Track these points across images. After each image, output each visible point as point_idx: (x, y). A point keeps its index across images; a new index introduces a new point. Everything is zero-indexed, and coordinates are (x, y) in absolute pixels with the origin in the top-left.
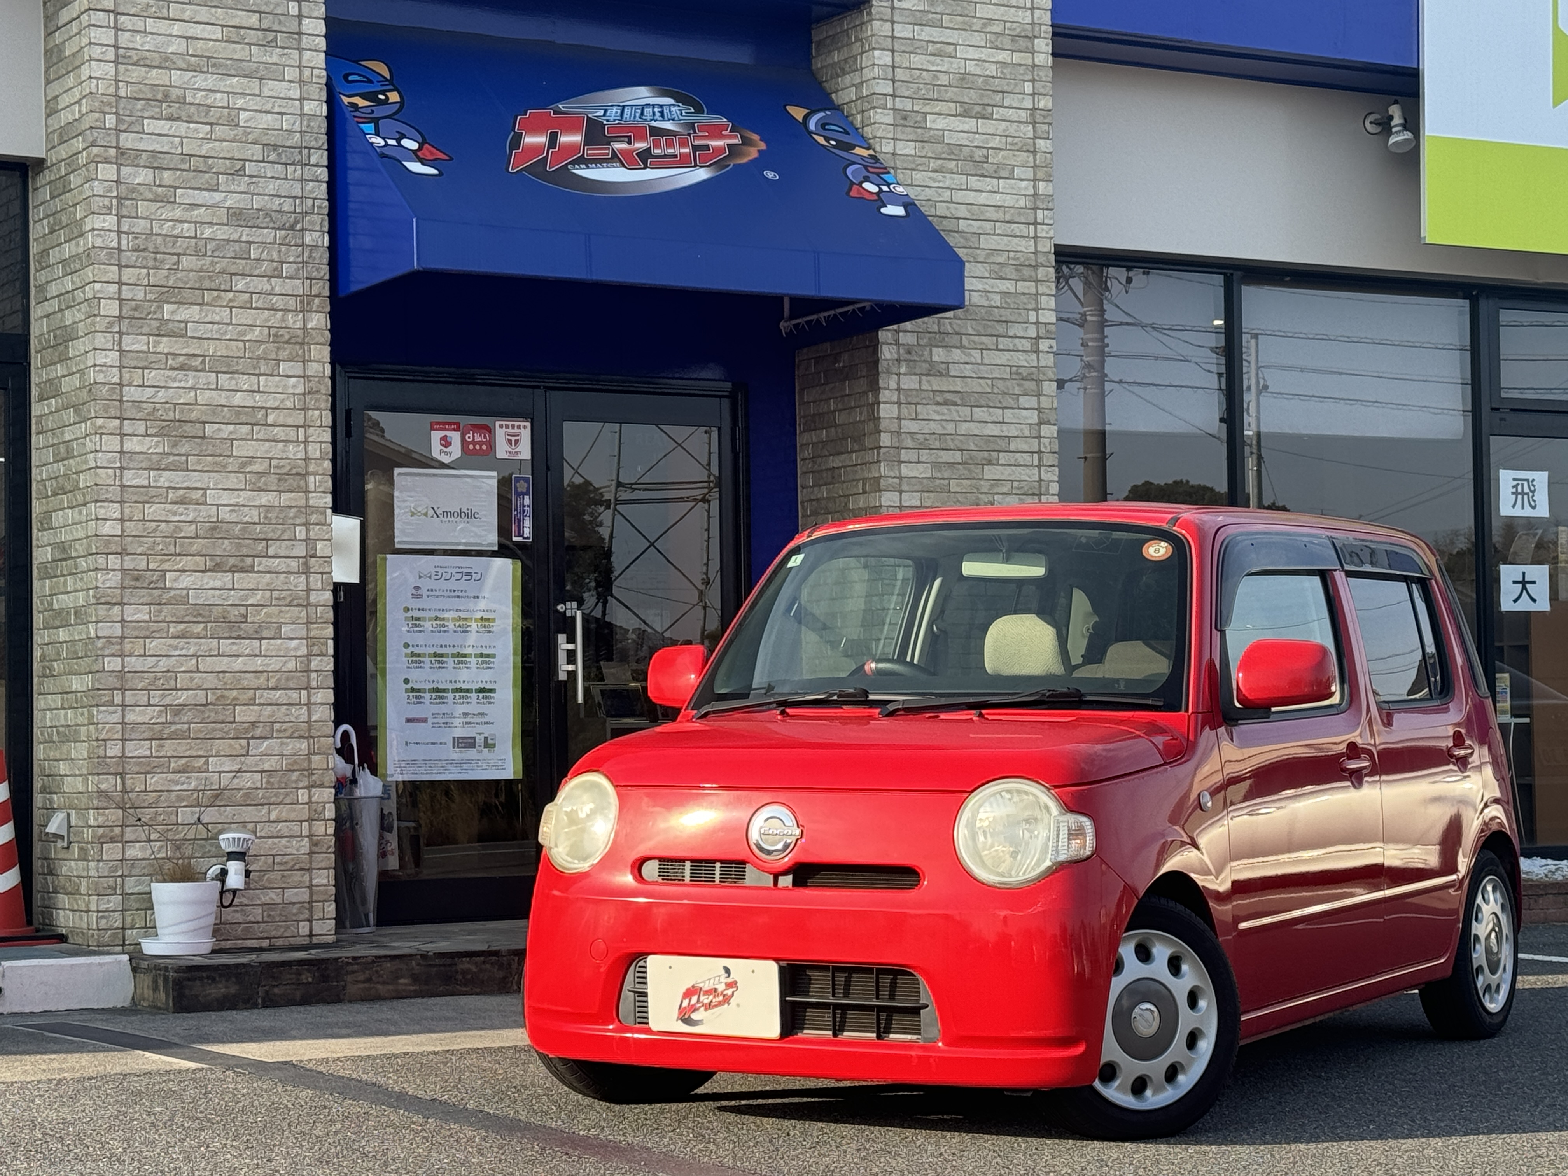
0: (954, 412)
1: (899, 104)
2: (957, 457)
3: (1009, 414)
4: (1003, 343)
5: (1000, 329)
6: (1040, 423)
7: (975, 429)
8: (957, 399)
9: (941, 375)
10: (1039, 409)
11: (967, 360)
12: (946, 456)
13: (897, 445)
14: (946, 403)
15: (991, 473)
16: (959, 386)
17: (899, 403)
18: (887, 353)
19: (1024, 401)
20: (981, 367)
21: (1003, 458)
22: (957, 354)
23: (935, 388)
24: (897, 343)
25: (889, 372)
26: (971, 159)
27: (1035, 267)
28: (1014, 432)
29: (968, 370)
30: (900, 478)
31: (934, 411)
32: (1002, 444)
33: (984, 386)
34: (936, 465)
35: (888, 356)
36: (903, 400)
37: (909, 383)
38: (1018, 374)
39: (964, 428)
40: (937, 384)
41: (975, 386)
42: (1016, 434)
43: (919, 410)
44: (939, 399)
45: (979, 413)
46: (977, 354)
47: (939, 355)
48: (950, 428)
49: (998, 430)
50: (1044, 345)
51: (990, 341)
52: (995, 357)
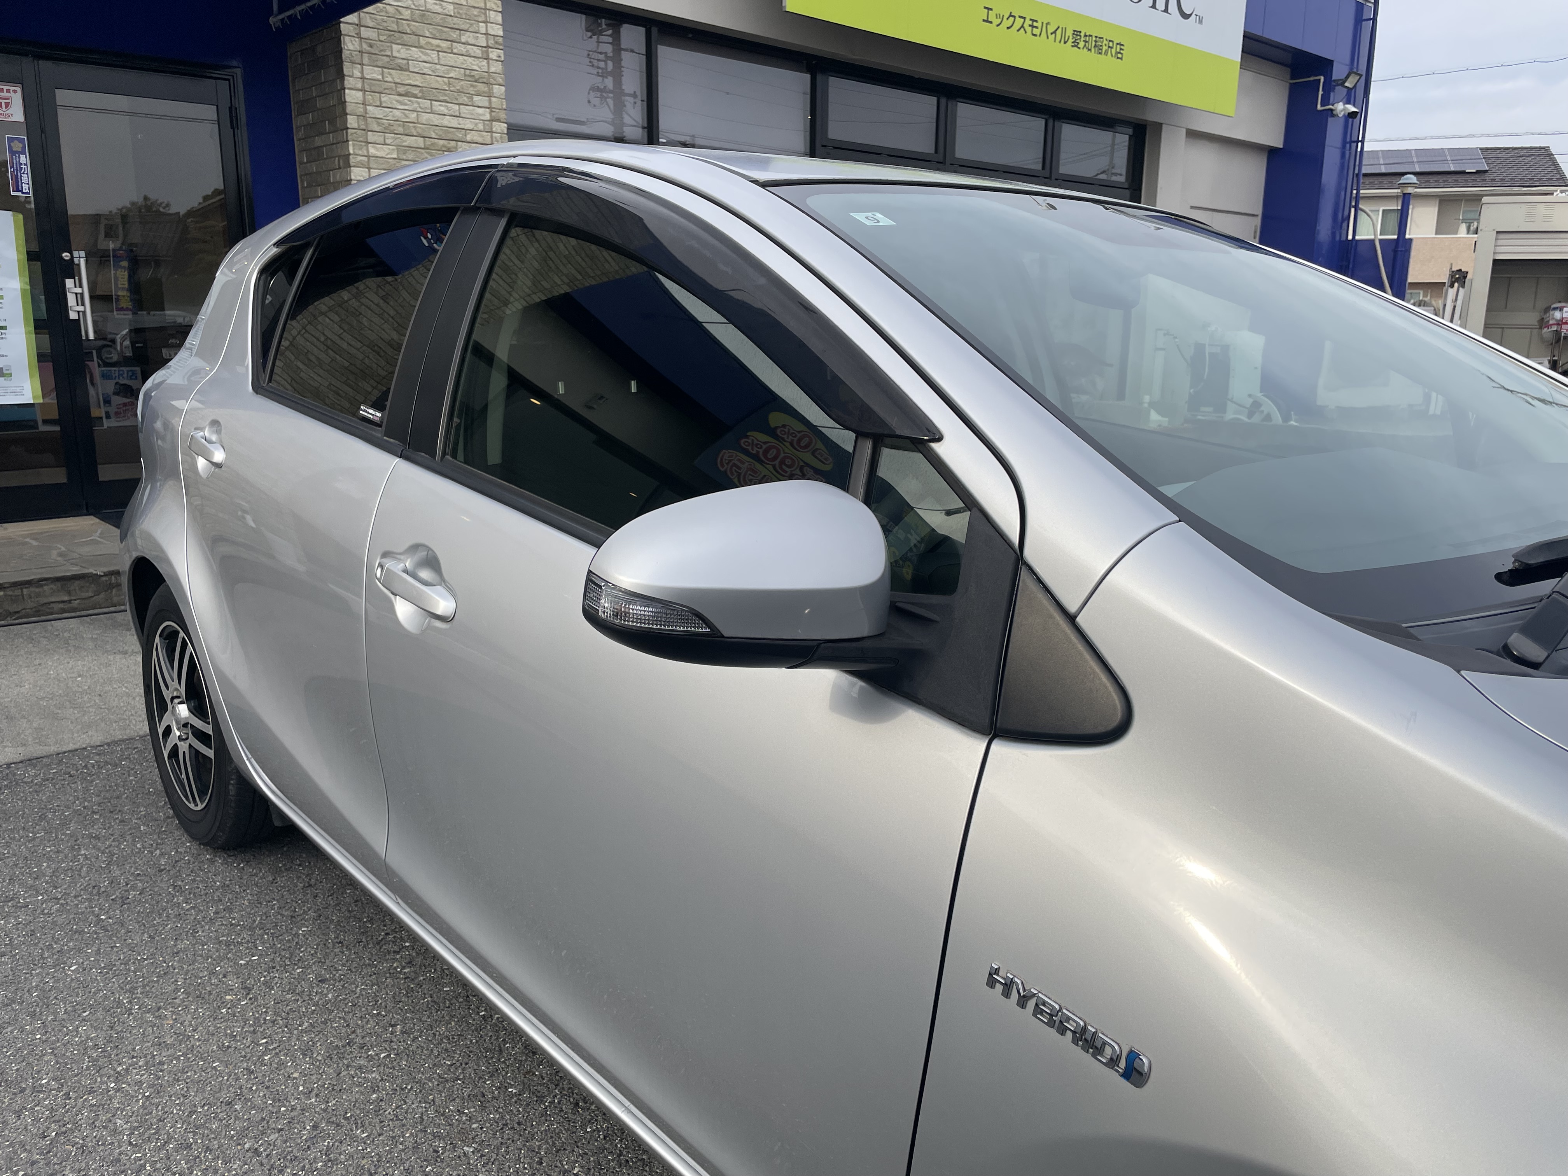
0: (415, 104)
3: (464, 110)
4: (457, 47)
5: (454, 35)
6: (492, 120)
7: (435, 119)
8: (416, 91)
9: (402, 69)
10: (490, 108)
11: (424, 58)
12: (410, 141)
13: (363, 127)
14: (406, 94)
16: (417, 80)
17: (363, 90)
18: (350, 45)
19: (477, 100)
20: (438, 67)
22: (415, 53)
23: (397, 81)
24: (359, 36)
25: (352, 62)
28: (469, 125)
29: (426, 68)
30: (368, 156)
31: (397, 101)
32: (460, 135)
33: (441, 83)
34: (401, 149)
35: (351, 47)
36: (367, 88)
37: (372, 73)
38: (471, 76)
39: (425, 117)
40: (398, 77)
41: (433, 82)
42: (471, 127)
43: (383, 99)
44: (401, 89)
45: (438, 107)
46: (434, 55)
47: (399, 51)
48: (412, 117)
49: (454, 122)
50: (494, 54)
51: (445, 45)
52: (450, 59)
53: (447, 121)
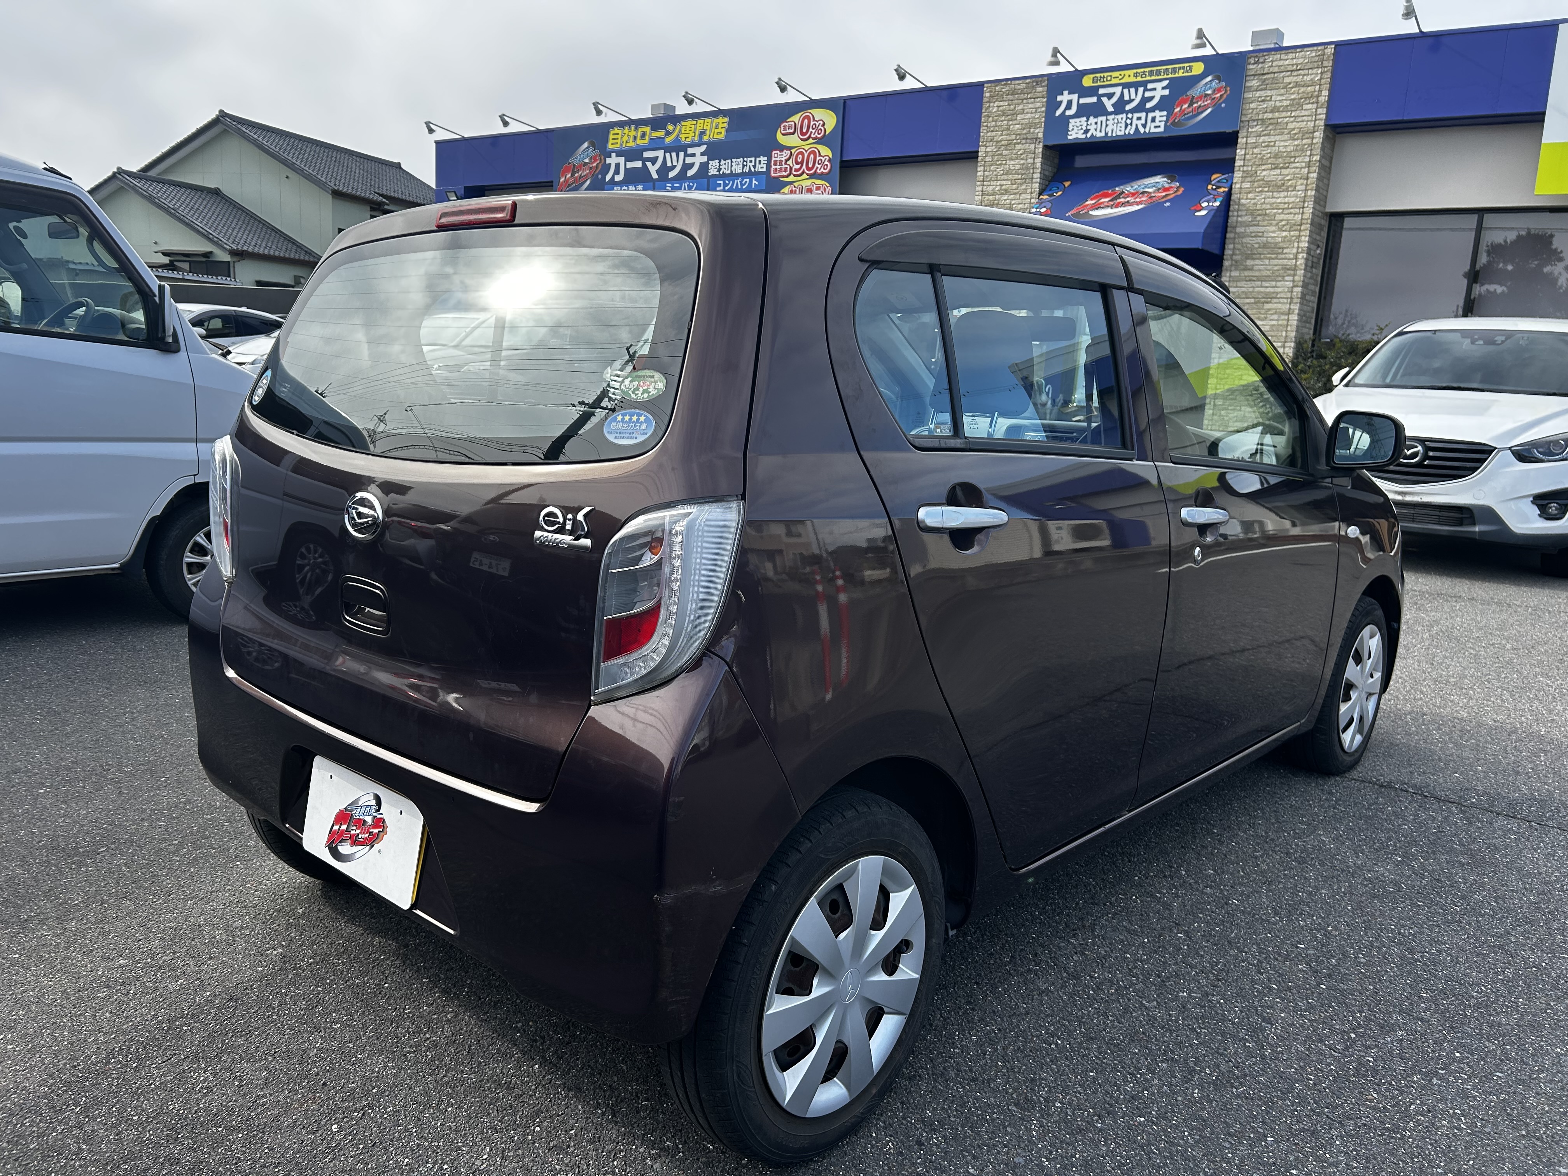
0: (1253, 284)
1: (1245, 169)
2: (1252, 300)
3: (1279, 284)
4: (1280, 256)
5: (1280, 251)
6: (1294, 286)
7: (1262, 290)
8: (1256, 279)
9: (1250, 270)
10: (1294, 281)
11: (1262, 263)
14: (1250, 280)
15: (1267, 306)
16: (1257, 274)
19: (1287, 278)
20: (1269, 266)
21: (1275, 301)
22: (1257, 262)
24: (1232, 259)
25: (1227, 270)
26: (1276, 186)
27: (1301, 225)
28: (1280, 290)
29: (1262, 268)
31: (1249, 284)
32: (1274, 295)
33: (1269, 273)
37: (1235, 274)
38: (1285, 268)
39: (1257, 290)
40: (1246, 273)
41: (1265, 273)
44: (1248, 279)
45: (1264, 284)
46: (1267, 262)
47: (1249, 263)
48: (1251, 290)
49: (1271, 290)
50: (1300, 256)
51: (1273, 256)
52: (1276, 262)
53: (1268, 290)
